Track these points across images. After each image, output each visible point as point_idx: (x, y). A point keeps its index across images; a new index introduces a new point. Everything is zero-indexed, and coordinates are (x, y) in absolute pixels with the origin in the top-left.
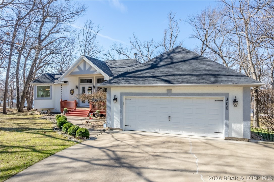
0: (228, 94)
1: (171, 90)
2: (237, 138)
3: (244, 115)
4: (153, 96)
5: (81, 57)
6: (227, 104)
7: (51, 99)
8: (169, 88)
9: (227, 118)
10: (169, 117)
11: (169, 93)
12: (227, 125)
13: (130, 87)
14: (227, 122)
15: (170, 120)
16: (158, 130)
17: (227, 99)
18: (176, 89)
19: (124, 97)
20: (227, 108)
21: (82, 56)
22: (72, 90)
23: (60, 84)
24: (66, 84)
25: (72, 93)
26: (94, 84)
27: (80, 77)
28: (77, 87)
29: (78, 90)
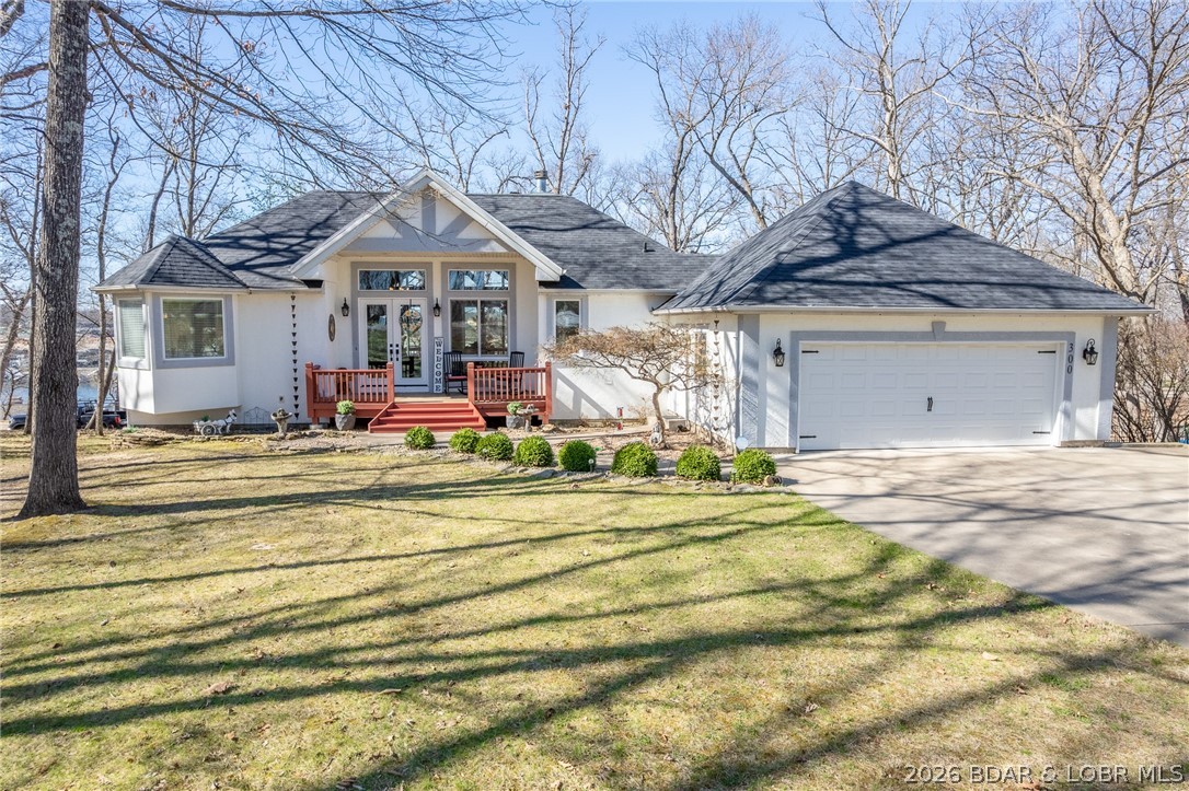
0: (1072, 334)
1: (944, 323)
2: (1084, 442)
3: (1102, 384)
4: (894, 342)
5: (420, 177)
6: (1070, 359)
7: (231, 362)
8: (936, 318)
9: (1068, 396)
10: (930, 400)
11: (937, 333)
12: (1067, 414)
13: (842, 313)
14: (1068, 404)
15: (929, 410)
16: (894, 443)
17: (1072, 346)
18: (956, 322)
19: (804, 345)
20: (1070, 370)
21: (425, 173)
22: (332, 321)
23: (287, 292)
24: (319, 292)
25: (332, 335)
26: (437, 294)
27: (359, 259)
28: (345, 307)
29: (348, 319)
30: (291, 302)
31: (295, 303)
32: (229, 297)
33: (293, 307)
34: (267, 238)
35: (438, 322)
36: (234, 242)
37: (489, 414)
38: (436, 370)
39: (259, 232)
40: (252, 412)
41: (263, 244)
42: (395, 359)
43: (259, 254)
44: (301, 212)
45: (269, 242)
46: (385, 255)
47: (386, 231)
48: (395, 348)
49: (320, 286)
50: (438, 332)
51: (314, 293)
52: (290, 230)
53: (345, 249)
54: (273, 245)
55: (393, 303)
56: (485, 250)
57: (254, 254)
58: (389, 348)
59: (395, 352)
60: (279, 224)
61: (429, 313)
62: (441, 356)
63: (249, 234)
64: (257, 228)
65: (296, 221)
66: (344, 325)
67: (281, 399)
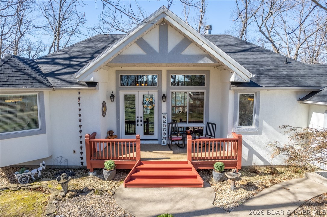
5: (159, 13)
22: (104, 105)
23: (75, 89)
24: (95, 90)
25: (104, 113)
26: (164, 88)
27: (120, 69)
28: (113, 96)
29: (114, 104)
30: (78, 96)
31: (81, 96)
32: (41, 93)
33: (79, 98)
34: (69, 59)
35: (164, 105)
36: (52, 61)
37: (201, 168)
38: (163, 132)
39: (67, 56)
40: (58, 159)
41: (67, 62)
42: (140, 125)
43: (63, 67)
44: (91, 45)
45: (70, 60)
46: (135, 66)
47: (136, 50)
48: (140, 119)
49: (95, 86)
50: (164, 110)
51: (92, 90)
52: (84, 54)
53: (111, 62)
54: (72, 63)
55: (140, 94)
56: (201, 62)
57: (61, 67)
58: (137, 119)
59: (140, 121)
60: (78, 51)
61: (159, 100)
62: (166, 124)
63: (62, 56)
64: (66, 53)
65: (88, 49)
66: (111, 107)
67: (74, 152)
